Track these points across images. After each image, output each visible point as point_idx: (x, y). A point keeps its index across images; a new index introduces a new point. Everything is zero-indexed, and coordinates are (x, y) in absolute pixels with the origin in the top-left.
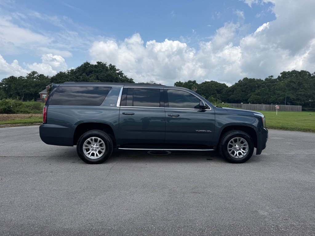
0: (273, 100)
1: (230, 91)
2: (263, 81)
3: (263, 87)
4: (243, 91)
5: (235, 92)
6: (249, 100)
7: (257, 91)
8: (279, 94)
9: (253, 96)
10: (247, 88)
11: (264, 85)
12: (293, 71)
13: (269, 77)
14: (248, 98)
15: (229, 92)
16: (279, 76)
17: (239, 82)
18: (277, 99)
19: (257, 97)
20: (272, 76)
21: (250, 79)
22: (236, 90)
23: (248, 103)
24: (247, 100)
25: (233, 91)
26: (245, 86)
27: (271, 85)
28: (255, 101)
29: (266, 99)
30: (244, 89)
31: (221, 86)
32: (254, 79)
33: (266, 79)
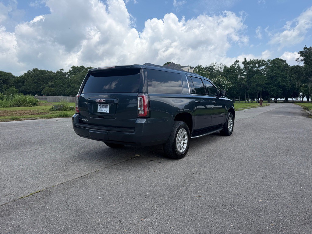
0: (69, 92)
1: (19, 82)
2: (54, 73)
3: (56, 79)
4: (35, 83)
5: (25, 83)
6: (42, 92)
7: (50, 83)
8: (74, 87)
9: (47, 89)
10: (39, 79)
11: (57, 77)
12: (81, 66)
13: (60, 70)
14: (42, 90)
15: (17, 83)
16: (70, 70)
17: (28, 72)
18: (73, 91)
19: (51, 89)
20: (63, 69)
21: (41, 71)
22: (27, 81)
23: (42, 95)
24: (41, 92)
25: (23, 82)
26: (37, 78)
27: (63, 78)
28: (50, 93)
29: (61, 92)
30: (36, 80)
31: (7, 75)
32: (45, 71)
33: (58, 72)
